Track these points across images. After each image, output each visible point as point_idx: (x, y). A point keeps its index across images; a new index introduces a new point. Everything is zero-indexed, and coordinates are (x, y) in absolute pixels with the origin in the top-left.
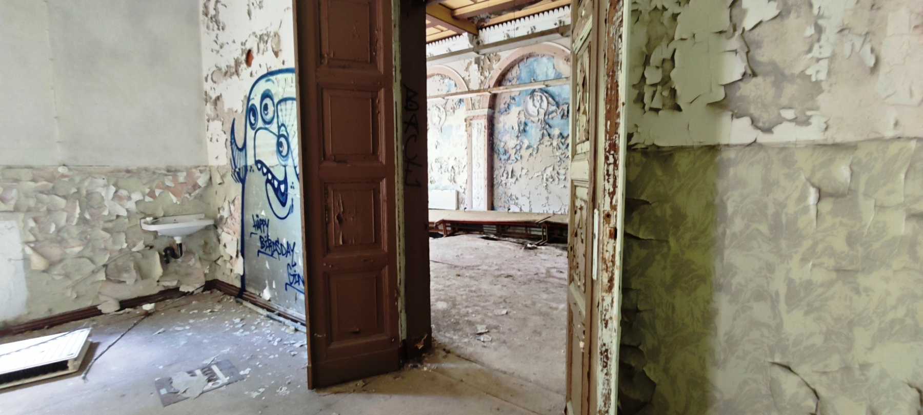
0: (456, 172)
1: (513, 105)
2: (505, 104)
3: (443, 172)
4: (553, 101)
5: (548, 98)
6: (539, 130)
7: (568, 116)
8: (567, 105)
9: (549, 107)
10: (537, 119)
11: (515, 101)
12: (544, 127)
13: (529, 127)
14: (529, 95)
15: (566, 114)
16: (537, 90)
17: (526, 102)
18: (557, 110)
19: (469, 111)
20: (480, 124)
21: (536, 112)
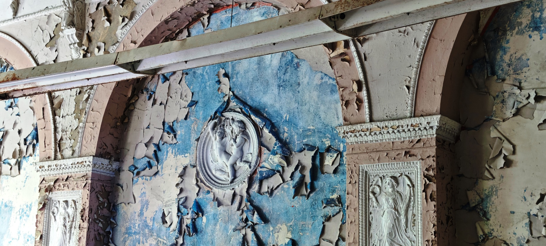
1: (170, 149)
2: (147, 145)
4: (274, 139)
5: (262, 129)
6: (235, 230)
7: (313, 189)
8: (312, 153)
9: (264, 157)
10: (230, 192)
11: (175, 136)
12: (247, 220)
13: (208, 220)
14: (212, 119)
15: (308, 180)
16: (233, 104)
17: (202, 140)
18: (283, 167)
19: (46, 164)
20: (71, 203)
21: (229, 170)
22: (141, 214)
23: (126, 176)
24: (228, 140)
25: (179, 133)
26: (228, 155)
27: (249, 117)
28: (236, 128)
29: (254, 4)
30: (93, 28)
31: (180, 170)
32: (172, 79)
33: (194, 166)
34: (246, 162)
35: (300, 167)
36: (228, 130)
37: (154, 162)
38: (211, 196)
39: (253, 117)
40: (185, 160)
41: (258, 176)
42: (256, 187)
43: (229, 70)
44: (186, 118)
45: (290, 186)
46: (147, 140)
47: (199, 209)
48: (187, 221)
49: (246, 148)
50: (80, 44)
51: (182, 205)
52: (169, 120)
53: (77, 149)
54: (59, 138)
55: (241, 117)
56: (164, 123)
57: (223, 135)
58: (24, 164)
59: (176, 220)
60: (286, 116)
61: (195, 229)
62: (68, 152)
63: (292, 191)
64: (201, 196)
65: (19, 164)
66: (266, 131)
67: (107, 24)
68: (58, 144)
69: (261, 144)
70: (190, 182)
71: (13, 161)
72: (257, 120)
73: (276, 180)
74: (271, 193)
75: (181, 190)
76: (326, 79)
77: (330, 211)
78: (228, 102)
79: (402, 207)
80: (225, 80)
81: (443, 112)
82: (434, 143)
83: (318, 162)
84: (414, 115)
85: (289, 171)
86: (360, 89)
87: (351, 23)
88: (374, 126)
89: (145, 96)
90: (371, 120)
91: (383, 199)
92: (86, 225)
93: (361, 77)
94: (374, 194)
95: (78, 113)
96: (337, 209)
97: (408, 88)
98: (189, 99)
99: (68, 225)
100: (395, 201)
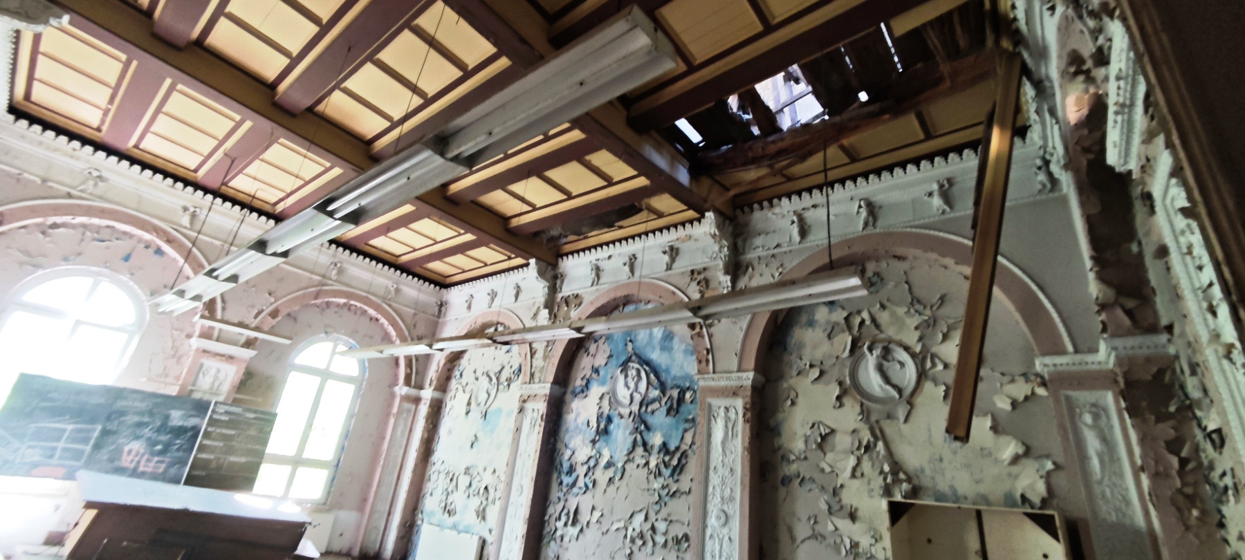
0: (490, 499)
1: (595, 383)
2: (582, 379)
3: (471, 496)
4: (656, 381)
5: (650, 374)
6: (630, 434)
7: (677, 411)
8: (679, 390)
9: (650, 391)
10: (628, 411)
11: (599, 375)
12: (637, 428)
13: (614, 426)
14: (621, 366)
15: (675, 406)
16: (634, 358)
17: (614, 377)
18: (661, 398)
19: (524, 386)
20: (536, 410)
21: (629, 398)
22: (575, 420)
23: (568, 397)
24: (629, 379)
25: (602, 373)
26: (628, 388)
27: (642, 366)
28: (634, 372)
29: (649, 302)
30: (558, 310)
31: (600, 395)
32: (599, 341)
33: (608, 393)
34: (639, 393)
35: (670, 398)
36: (630, 373)
37: (585, 389)
38: (617, 412)
39: (645, 366)
40: (604, 389)
41: (645, 402)
42: (644, 409)
43: (633, 338)
44: (606, 364)
45: (664, 410)
46: (582, 376)
47: (609, 420)
48: (602, 426)
49: (639, 385)
50: (550, 319)
51: (600, 416)
52: (596, 365)
53: (542, 379)
54: (533, 372)
55: (637, 366)
56: (593, 367)
57: (626, 376)
58: (512, 386)
59: (595, 425)
60: (664, 367)
61: (606, 432)
62: (537, 380)
63: (665, 412)
64: (611, 411)
65: (509, 385)
66: (652, 376)
67: (566, 308)
68: (532, 375)
69: (649, 383)
70: (606, 402)
71: (506, 384)
72: (647, 368)
73: (656, 405)
74: (653, 412)
75: (600, 408)
76: (688, 347)
77: (687, 426)
78: (631, 357)
79: (730, 426)
80: (630, 345)
81: (756, 370)
82: (750, 388)
83: (681, 395)
84: (739, 370)
85: (664, 400)
86: (708, 353)
87: (704, 312)
88: (715, 376)
89: (583, 350)
90: (714, 372)
91: (719, 420)
92: (543, 424)
93: (709, 347)
94: (714, 417)
95: (545, 357)
96: (691, 425)
97: (736, 355)
98: (608, 353)
99: (533, 423)
100: (726, 422)
